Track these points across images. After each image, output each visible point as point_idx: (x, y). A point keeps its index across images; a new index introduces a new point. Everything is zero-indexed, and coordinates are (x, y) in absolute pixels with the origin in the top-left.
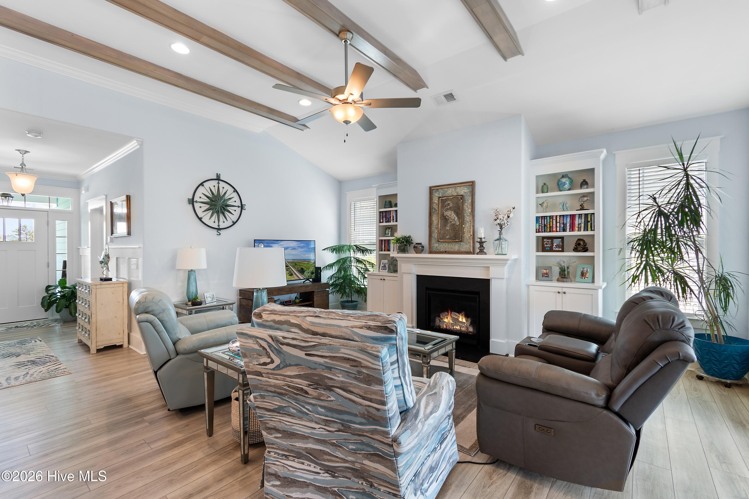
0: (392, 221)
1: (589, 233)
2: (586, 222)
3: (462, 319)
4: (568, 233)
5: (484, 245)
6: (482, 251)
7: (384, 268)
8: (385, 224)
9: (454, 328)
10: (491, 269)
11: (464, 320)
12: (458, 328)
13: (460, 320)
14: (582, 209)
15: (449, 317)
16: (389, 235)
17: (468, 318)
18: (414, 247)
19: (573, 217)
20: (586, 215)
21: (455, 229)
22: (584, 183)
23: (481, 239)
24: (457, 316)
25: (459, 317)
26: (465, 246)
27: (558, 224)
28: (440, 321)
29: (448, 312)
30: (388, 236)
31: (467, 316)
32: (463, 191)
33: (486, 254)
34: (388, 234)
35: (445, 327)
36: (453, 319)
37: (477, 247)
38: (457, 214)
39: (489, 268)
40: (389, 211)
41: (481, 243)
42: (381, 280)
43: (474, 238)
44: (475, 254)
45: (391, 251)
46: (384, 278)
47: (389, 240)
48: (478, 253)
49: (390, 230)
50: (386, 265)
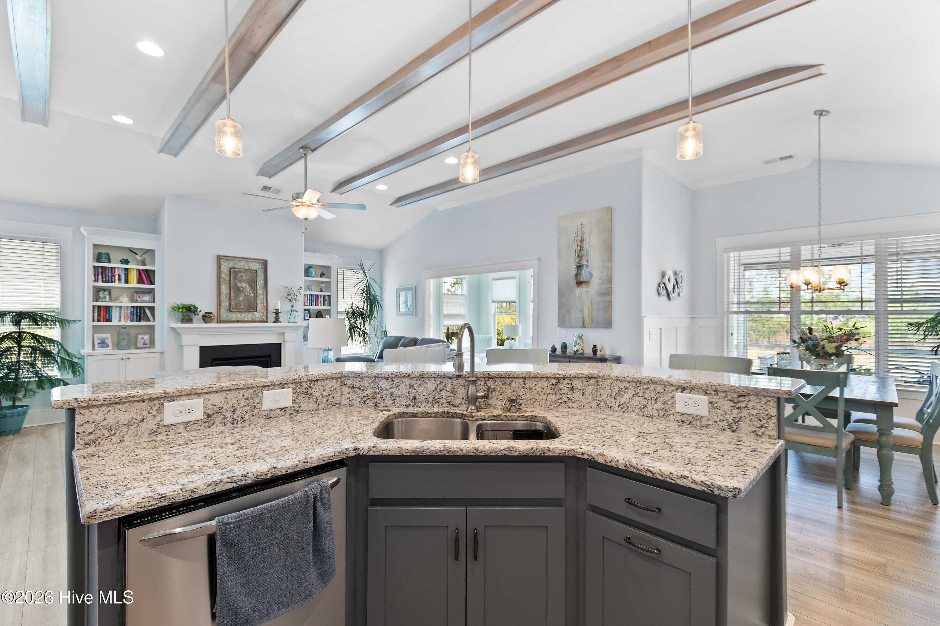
0: (117, 281)
1: (326, 307)
2: (324, 300)
4: (314, 307)
5: (280, 315)
6: (277, 320)
7: (103, 344)
8: (100, 284)
10: (286, 334)
14: (321, 291)
16: (107, 299)
19: (317, 296)
20: (324, 296)
21: (250, 300)
22: (322, 275)
23: (277, 310)
26: (257, 316)
27: (308, 300)
30: (105, 301)
32: (255, 266)
33: (280, 322)
34: (105, 298)
37: (272, 317)
38: (251, 286)
39: (284, 333)
40: (112, 268)
41: (277, 313)
42: (122, 359)
43: (267, 309)
44: (270, 322)
45: (115, 322)
46: (128, 356)
47: (109, 306)
48: (274, 322)
49: (107, 293)
50: (106, 341)
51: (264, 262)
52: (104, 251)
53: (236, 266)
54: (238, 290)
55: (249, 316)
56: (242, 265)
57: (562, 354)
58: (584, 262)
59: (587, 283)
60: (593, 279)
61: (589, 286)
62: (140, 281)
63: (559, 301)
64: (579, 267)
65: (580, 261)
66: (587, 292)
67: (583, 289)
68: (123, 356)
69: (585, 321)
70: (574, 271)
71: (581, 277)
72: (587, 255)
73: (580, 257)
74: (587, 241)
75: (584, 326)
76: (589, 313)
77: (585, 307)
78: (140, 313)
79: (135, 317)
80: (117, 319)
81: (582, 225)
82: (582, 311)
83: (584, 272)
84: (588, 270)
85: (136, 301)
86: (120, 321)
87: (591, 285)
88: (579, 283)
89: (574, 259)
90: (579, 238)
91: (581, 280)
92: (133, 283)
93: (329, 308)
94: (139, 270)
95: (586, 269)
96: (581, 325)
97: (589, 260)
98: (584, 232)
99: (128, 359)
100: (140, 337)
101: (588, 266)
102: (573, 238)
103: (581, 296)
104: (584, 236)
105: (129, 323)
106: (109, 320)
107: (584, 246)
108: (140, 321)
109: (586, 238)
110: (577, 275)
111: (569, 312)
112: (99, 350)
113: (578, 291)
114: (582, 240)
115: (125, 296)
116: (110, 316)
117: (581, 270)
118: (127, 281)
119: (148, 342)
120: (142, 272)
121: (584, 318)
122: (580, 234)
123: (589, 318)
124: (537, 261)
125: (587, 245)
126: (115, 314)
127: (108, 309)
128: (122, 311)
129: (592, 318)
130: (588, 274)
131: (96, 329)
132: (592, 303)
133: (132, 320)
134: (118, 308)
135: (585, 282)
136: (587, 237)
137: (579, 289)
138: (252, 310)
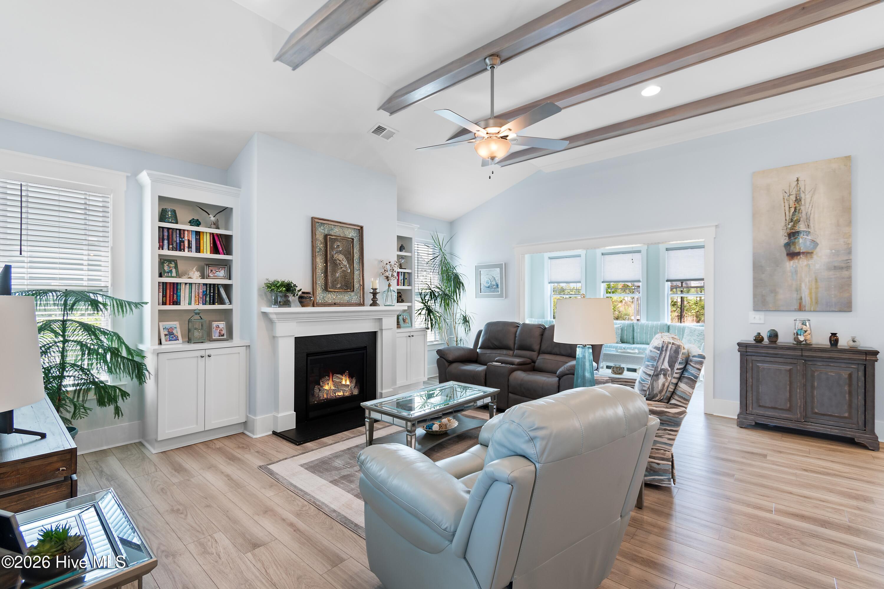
0: (186, 250)
3: (346, 381)
5: (377, 296)
6: (374, 303)
7: (171, 335)
8: (166, 252)
9: (336, 395)
10: (384, 320)
11: (348, 383)
12: (341, 394)
13: (344, 383)
14: (401, 268)
15: (330, 382)
16: (174, 274)
17: (352, 378)
18: (301, 298)
20: (404, 273)
21: (346, 276)
22: (402, 248)
23: (375, 289)
24: (339, 378)
25: (342, 379)
26: (353, 297)
28: (320, 390)
29: (329, 376)
30: (172, 277)
31: (351, 376)
33: (378, 305)
34: (171, 271)
35: (325, 396)
36: (335, 384)
37: (369, 298)
38: (347, 259)
39: (381, 320)
40: (180, 230)
41: (375, 293)
42: (202, 357)
43: (363, 288)
44: (367, 306)
45: (184, 306)
46: (208, 352)
47: (177, 283)
48: (371, 305)
49: (172, 265)
50: (174, 332)
51: (359, 228)
52: (169, 207)
53: (332, 233)
54: (335, 264)
55: (346, 297)
56: (337, 231)
57: (769, 343)
58: (801, 227)
59: (808, 254)
60: (818, 249)
61: (812, 258)
62: (215, 250)
63: (754, 279)
64: (793, 235)
65: (794, 226)
66: (808, 265)
67: (801, 263)
68: (202, 353)
69: (804, 303)
70: (784, 240)
71: (795, 247)
72: (808, 219)
73: (794, 221)
74: (808, 200)
75: (801, 308)
76: (811, 293)
77: (803, 285)
78: (214, 293)
79: (208, 299)
80: (187, 301)
81: (798, 180)
82: (798, 290)
83: (801, 241)
84: (809, 238)
85: (208, 277)
86: (190, 303)
87: (815, 256)
88: (792, 255)
89: (783, 223)
90: (793, 198)
91: (797, 250)
92: (206, 254)
93: (409, 288)
94: (212, 235)
95: (805, 237)
96: (797, 307)
97: (812, 225)
98: (803, 189)
99: (209, 356)
100: (215, 324)
101: (809, 232)
102: (782, 197)
103: (796, 272)
104: (802, 195)
105: (201, 307)
106: (177, 303)
107: (802, 208)
108: (214, 304)
109: (806, 198)
110: (787, 245)
111: (774, 292)
112: (168, 346)
113: (790, 265)
114: (798, 200)
115: (194, 269)
116: (179, 297)
117: (795, 238)
118: (198, 250)
119: (224, 332)
120: (216, 238)
121: (801, 299)
122: (794, 192)
123: (811, 298)
124: (714, 228)
125: (807, 206)
126: (184, 293)
127: (175, 287)
128: (193, 290)
129: (816, 299)
130: (808, 243)
131: (163, 315)
132: (816, 279)
133: (205, 303)
134: (188, 286)
135: (803, 253)
136: (808, 196)
137: (792, 262)
138: (349, 290)
